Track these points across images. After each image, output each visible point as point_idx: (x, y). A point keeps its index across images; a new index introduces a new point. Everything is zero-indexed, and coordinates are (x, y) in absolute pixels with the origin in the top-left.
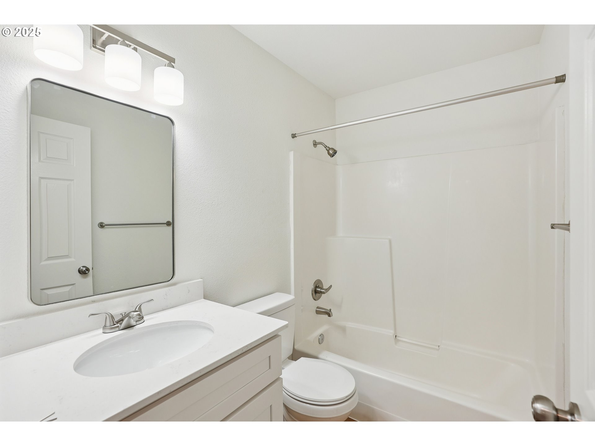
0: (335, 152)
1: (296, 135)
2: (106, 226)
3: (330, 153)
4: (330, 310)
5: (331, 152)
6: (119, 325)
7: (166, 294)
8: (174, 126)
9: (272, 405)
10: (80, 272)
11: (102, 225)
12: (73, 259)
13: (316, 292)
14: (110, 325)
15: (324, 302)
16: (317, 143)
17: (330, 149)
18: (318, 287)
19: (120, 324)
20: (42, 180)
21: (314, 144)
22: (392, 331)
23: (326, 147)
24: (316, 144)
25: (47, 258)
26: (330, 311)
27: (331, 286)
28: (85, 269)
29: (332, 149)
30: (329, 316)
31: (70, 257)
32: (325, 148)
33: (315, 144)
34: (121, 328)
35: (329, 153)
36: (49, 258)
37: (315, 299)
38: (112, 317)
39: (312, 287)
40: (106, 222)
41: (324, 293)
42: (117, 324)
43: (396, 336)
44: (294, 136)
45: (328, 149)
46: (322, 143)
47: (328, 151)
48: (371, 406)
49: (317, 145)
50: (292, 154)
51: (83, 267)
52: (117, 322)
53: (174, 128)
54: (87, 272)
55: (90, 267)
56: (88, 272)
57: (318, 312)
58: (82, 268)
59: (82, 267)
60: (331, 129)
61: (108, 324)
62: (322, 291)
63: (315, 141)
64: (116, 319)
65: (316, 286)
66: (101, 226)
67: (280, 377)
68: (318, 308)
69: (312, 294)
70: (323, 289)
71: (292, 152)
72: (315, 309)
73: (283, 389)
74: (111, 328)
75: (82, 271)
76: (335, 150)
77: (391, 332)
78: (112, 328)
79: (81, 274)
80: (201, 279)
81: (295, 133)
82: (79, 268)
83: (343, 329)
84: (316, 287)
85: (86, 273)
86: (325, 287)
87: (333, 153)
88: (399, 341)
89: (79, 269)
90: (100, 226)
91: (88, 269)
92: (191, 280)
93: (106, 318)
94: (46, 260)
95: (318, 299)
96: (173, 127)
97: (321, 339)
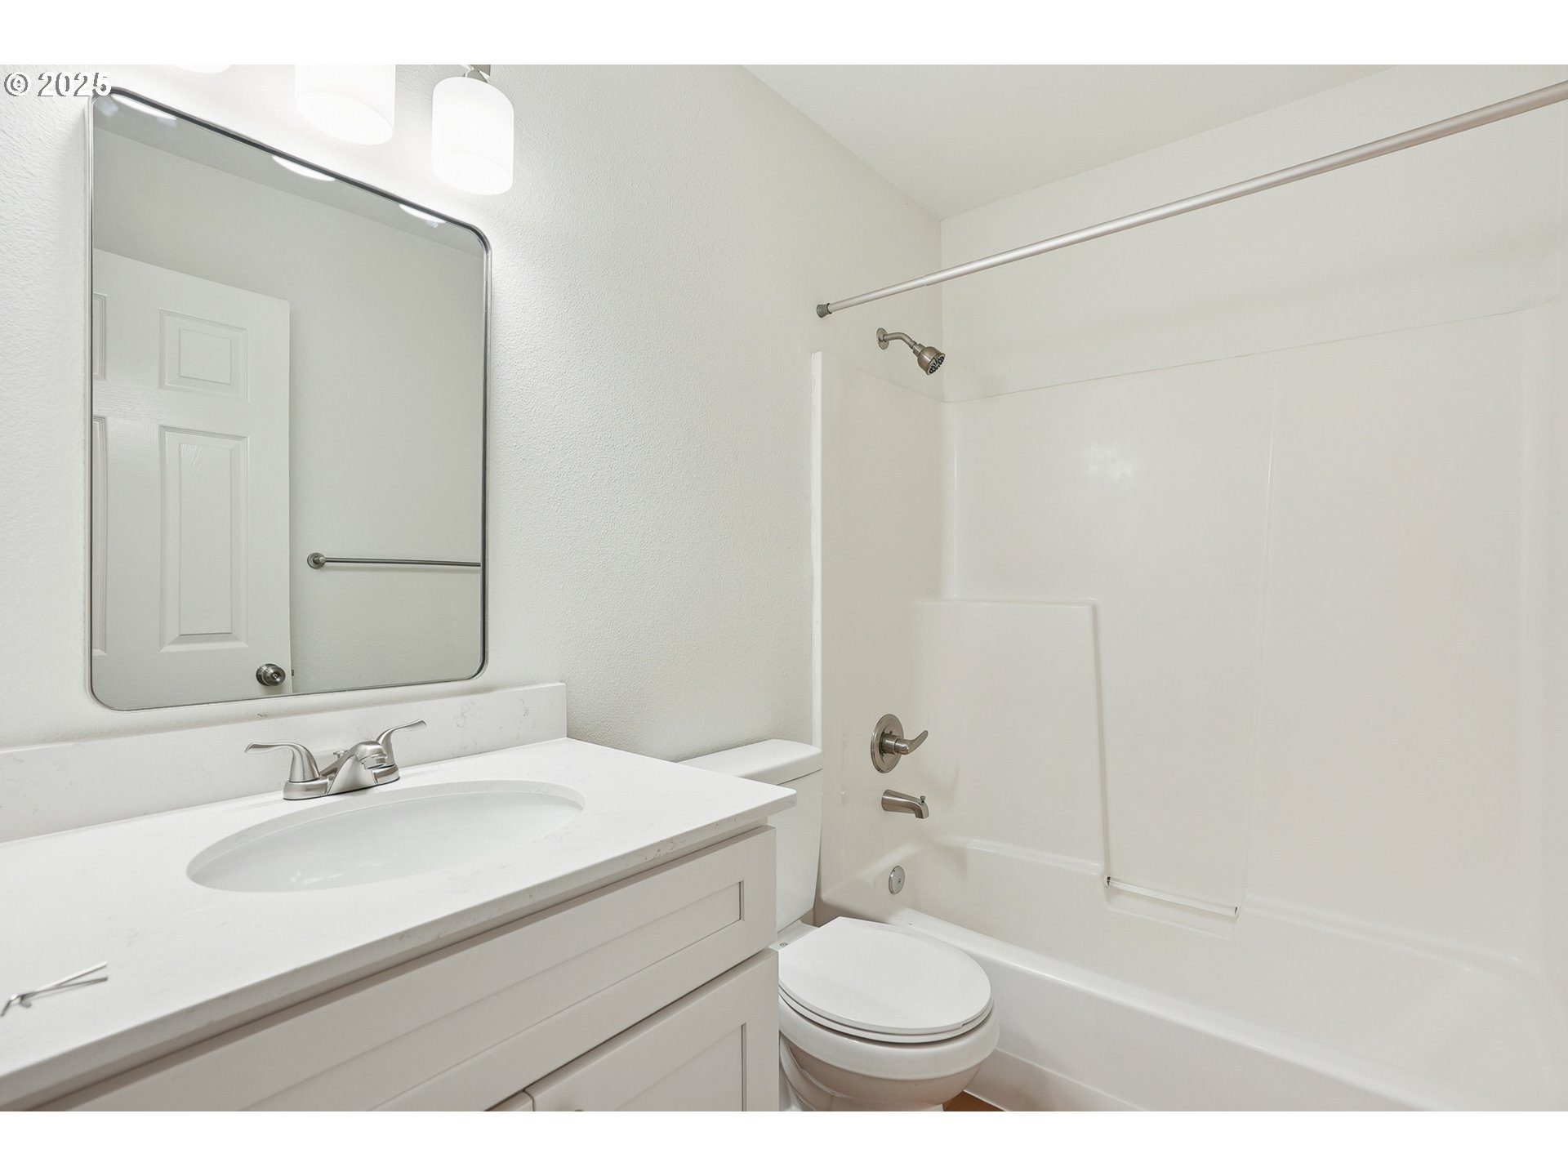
0: (939, 359)
1: (830, 308)
2: (326, 564)
3: (925, 361)
4: (923, 800)
5: (927, 358)
6: (327, 780)
7: (462, 714)
8: (489, 254)
9: (745, 1024)
10: (262, 678)
11: (317, 562)
12: (242, 645)
13: (883, 749)
14: (304, 778)
15: (904, 777)
16: (889, 337)
17: (924, 349)
18: (890, 736)
19: (330, 779)
20: (167, 433)
21: (880, 340)
22: (1097, 865)
23: (912, 345)
24: (885, 337)
25: (177, 635)
26: (923, 802)
27: (925, 734)
28: (272, 671)
29: (932, 349)
30: (920, 815)
31: (235, 639)
32: (912, 348)
33: (884, 339)
34: (334, 789)
35: (921, 362)
36: (185, 638)
37: (879, 770)
38: (310, 757)
39: (870, 734)
40: (326, 552)
41: (905, 752)
42: (323, 779)
43: (1109, 878)
44: (824, 311)
45: (919, 350)
46: (903, 336)
47: (919, 355)
48: (1036, 1065)
49: (890, 342)
50: (817, 359)
51: (269, 665)
52: (325, 775)
53: (489, 258)
54: (278, 680)
55: (287, 668)
56: (282, 680)
57: (888, 806)
58: (265, 668)
59: (266, 665)
60: (928, 285)
61: (298, 777)
62: (899, 747)
63: (881, 331)
64: (322, 767)
65: (883, 733)
66: (314, 562)
67: (771, 947)
68: (887, 793)
69: (873, 754)
70: (904, 741)
71: (819, 355)
72: (880, 796)
73: (781, 991)
74: (306, 786)
75: (265, 677)
76: (939, 354)
77: (1096, 867)
78: (308, 789)
79: (264, 684)
80: (561, 681)
81: (826, 303)
82: (258, 667)
83: (958, 857)
84: (884, 735)
85: (277, 683)
86: (909, 735)
87: (932, 361)
88: (1118, 892)
89: (258, 671)
90: (312, 563)
91: (279, 673)
92: (532, 683)
93: (294, 758)
94: (175, 642)
95: (890, 769)
96: (487, 257)
97: (896, 881)
